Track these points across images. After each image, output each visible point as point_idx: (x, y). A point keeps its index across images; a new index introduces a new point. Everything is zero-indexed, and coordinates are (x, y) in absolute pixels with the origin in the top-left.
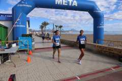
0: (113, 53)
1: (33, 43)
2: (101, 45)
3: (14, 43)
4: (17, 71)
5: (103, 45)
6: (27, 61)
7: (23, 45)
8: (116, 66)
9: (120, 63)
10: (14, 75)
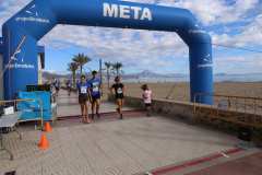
0: (230, 122)
1: (53, 105)
2: (201, 105)
3: (8, 105)
6: (40, 145)
8: (232, 148)
9: (241, 141)
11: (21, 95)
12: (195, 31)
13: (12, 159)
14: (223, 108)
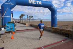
0: (63, 32)
1: (15, 27)
2: (55, 28)
4: (5, 45)
5: (57, 28)
6: (11, 38)
7: (9, 29)
10: (3, 48)
11: (6, 24)
12: (53, 8)
13: (4, 42)
14: (61, 28)
